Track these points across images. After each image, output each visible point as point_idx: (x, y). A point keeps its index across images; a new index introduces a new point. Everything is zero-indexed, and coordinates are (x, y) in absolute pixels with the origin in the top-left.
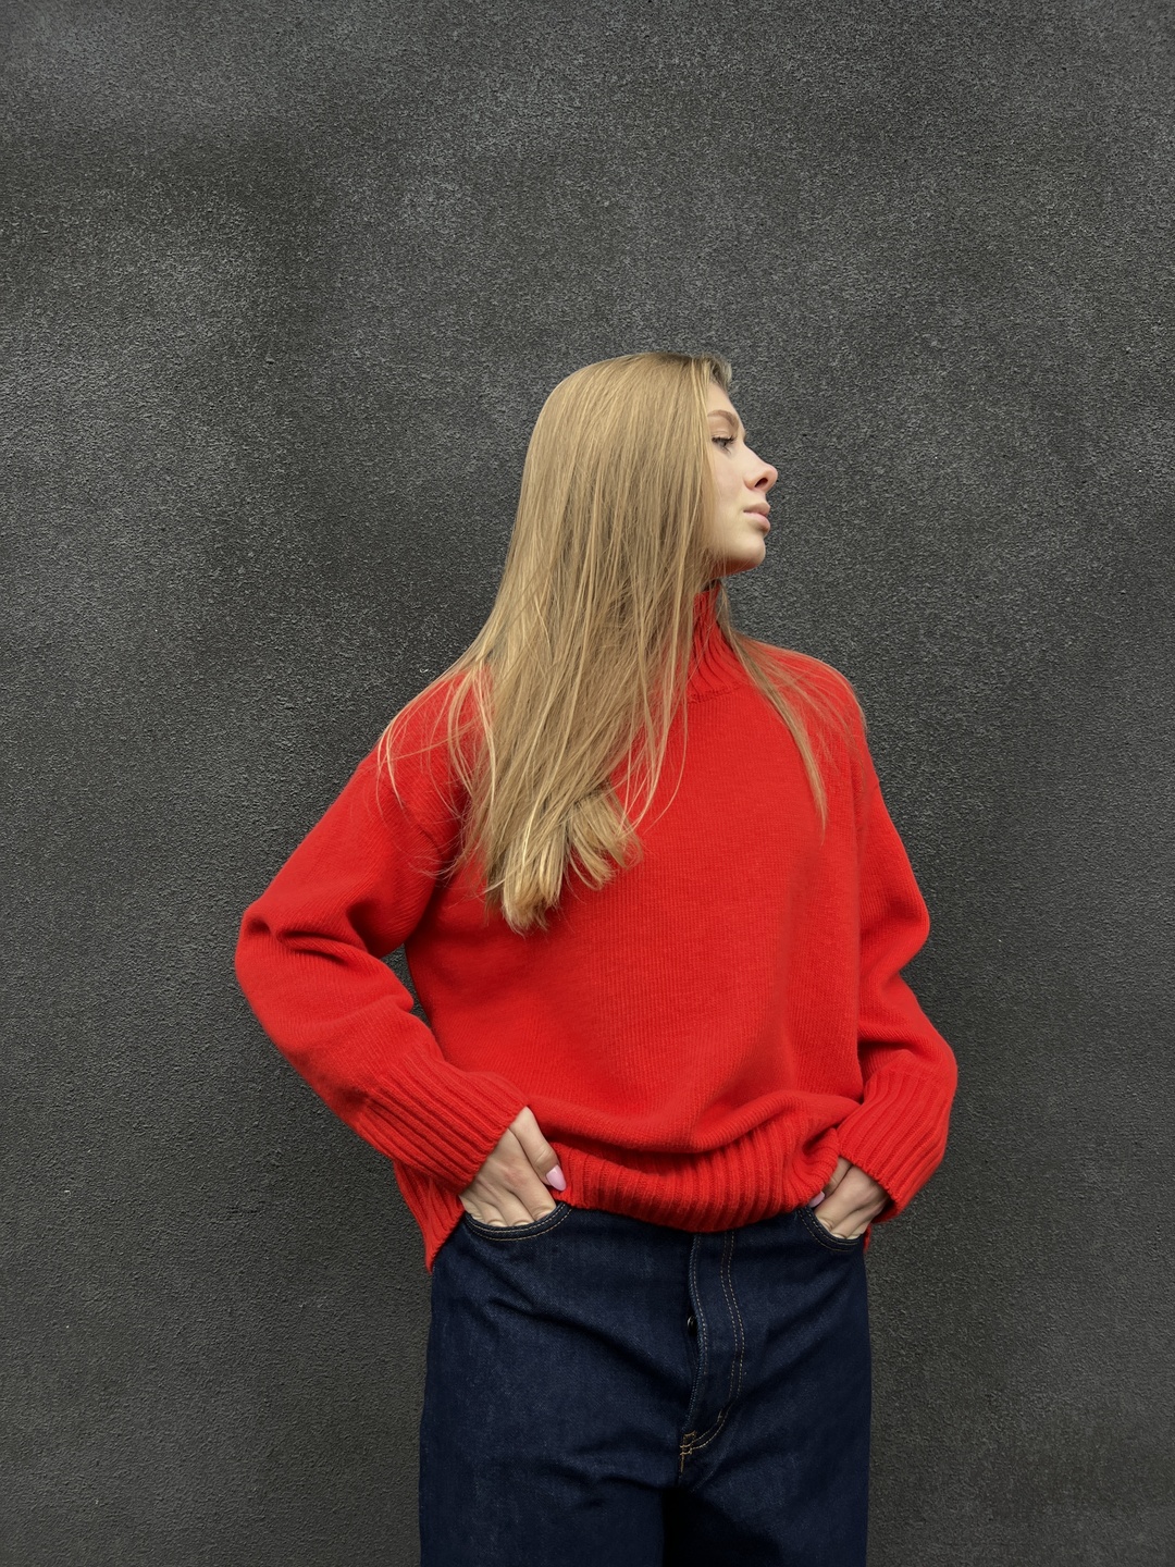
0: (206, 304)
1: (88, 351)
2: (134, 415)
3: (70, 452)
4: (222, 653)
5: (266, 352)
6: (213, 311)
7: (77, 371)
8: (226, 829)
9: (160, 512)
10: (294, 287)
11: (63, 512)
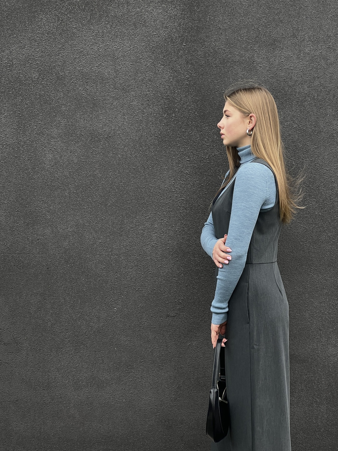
0: (163, 24)
1: (123, 38)
2: (139, 61)
3: (117, 72)
4: (167, 142)
5: (183, 42)
6: (166, 26)
7: (120, 44)
8: (167, 198)
9: (147, 94)
10: (193, 19)
11: (115, 92)
